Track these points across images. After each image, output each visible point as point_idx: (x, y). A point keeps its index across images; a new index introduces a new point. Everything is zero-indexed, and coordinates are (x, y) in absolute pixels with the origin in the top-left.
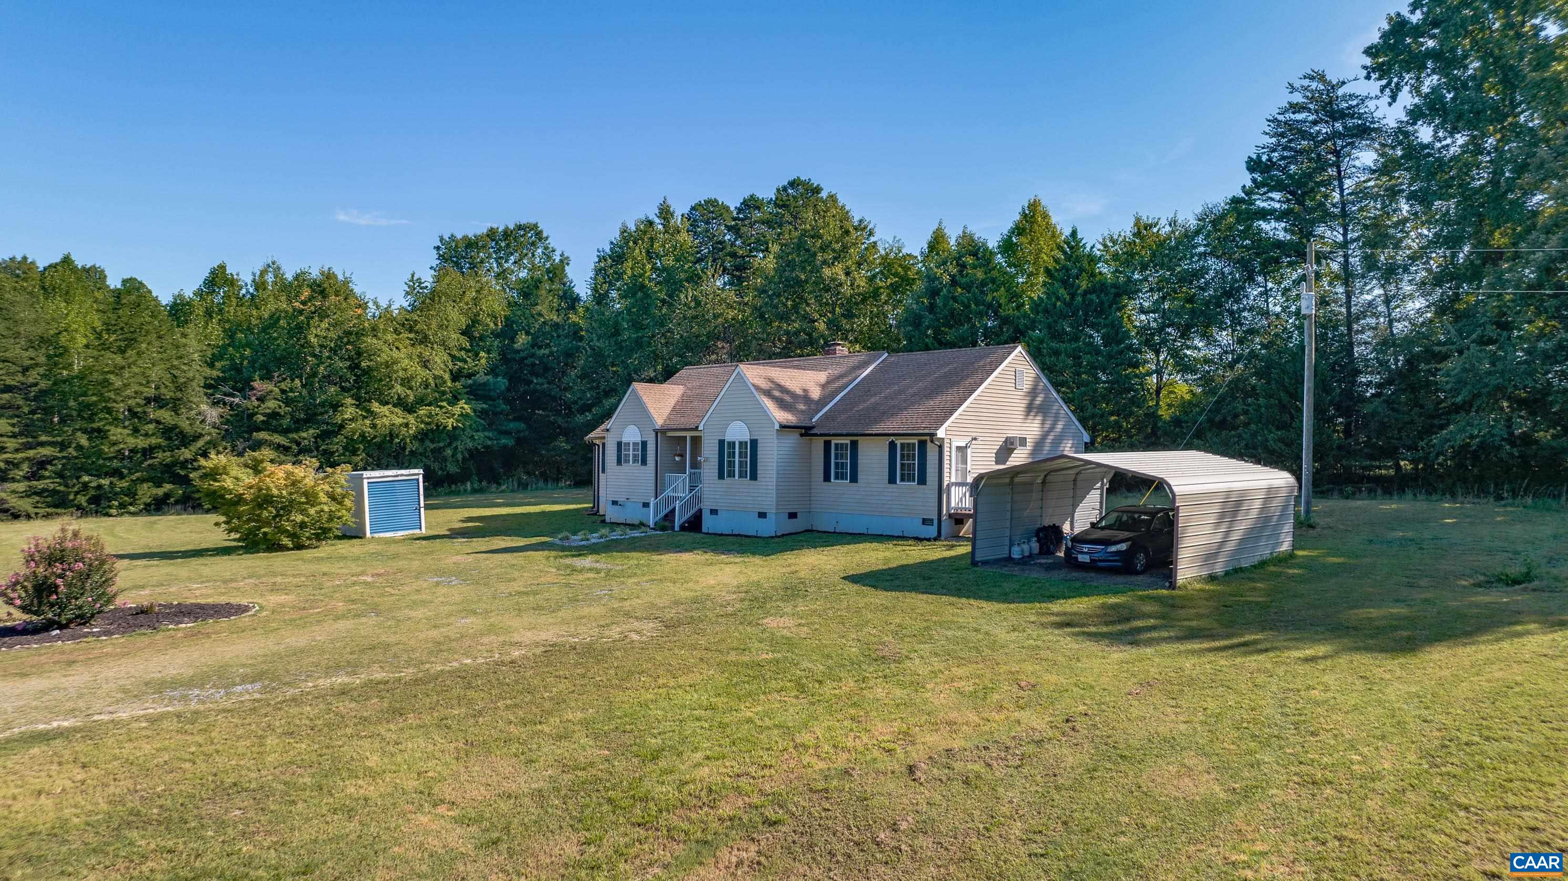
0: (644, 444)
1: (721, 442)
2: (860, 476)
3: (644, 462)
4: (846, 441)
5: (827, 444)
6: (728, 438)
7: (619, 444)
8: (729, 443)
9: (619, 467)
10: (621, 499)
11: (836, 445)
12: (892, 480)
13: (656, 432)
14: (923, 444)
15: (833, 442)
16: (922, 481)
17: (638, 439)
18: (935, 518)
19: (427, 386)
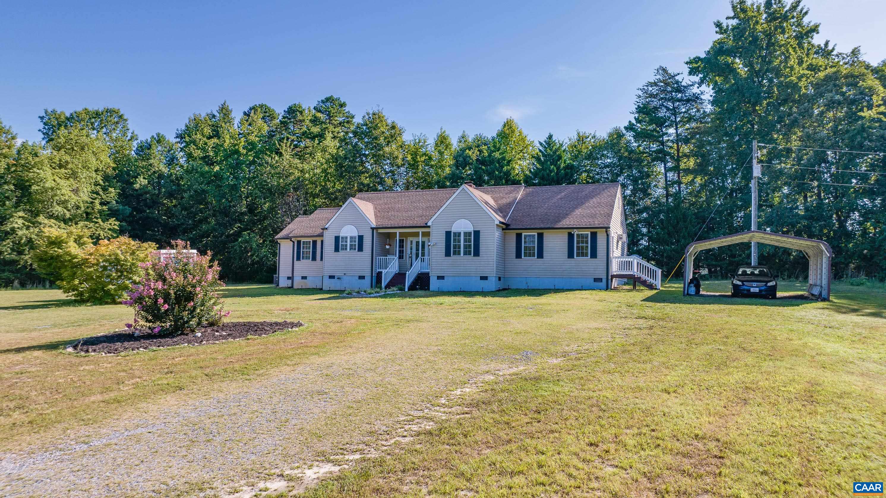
0: (361, 238)
1: (448, 234)
2: (545, 254)
3: (360, 249)
4: (535, 233)
5: (519, 236)
6: (454, 229)
7: (337, 239)
8: (455, 233)
9: (336, 253)
10: (337, 274)
11: (525, 236)
12: (571, 255)
13: (373, 229)
14: (594, 235)
15: (523, 234)
16: (594, 255)
17: (355, 234)
18: (604, 277)
19: (78, 207)
